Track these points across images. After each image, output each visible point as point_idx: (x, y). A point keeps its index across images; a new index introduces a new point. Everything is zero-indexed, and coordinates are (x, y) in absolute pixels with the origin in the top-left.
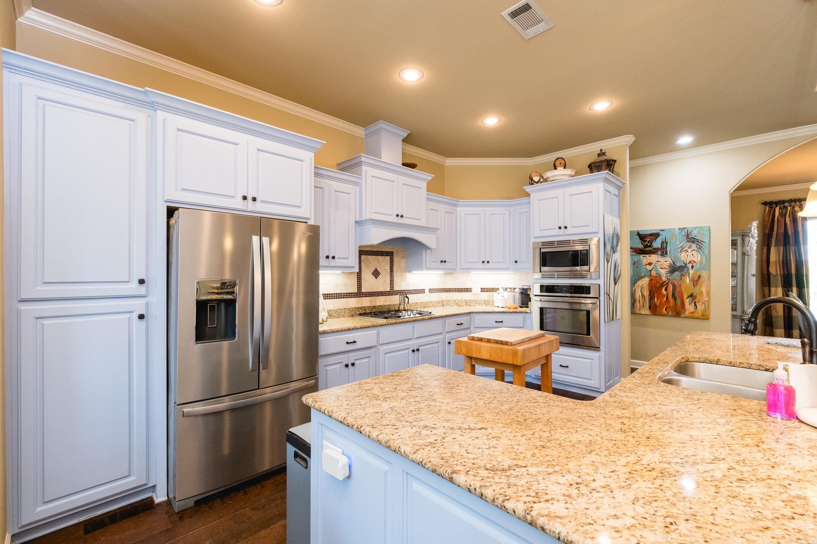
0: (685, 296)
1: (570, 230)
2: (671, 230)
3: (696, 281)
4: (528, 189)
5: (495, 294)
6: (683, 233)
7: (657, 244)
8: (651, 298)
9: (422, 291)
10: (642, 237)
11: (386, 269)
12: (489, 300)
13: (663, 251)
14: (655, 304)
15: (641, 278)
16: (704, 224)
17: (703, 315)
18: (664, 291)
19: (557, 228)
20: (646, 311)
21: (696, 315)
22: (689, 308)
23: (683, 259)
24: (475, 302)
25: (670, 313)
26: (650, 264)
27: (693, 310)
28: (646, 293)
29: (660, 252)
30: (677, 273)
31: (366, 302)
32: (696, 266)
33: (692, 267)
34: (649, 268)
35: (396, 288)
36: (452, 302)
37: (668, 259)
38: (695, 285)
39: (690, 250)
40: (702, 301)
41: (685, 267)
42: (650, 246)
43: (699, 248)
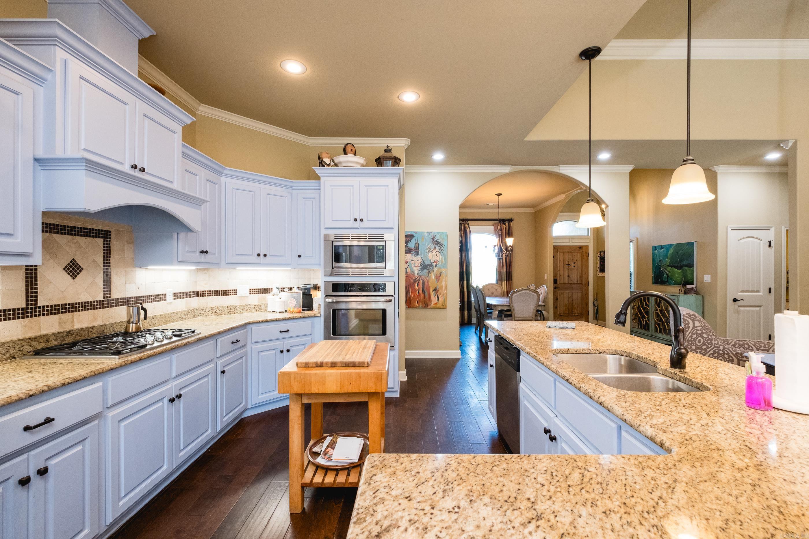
0: (431, 290)
1: (365, 224)
2: (422, 233)
3: (438, 277)
4: (319, 170)
5: (269, 296)
6: (430, 236)
7: (412, 245)
8: (407, 293)
9: (163, 297)
11: (94, 261)
12: (260, 303)
13: (416, 251)
14: (410, 298)
16: (444, 230)
17: (442, 306)
18: (416, 287)
19: (352, 220)
21: (438, 306)
22: (434, 300)
23: (429, 258)
24: (241, 308)
25: (421, 305)
26: (407, 262)
27: (436, 301)
29: (414, 252)
30: (426, 270)
32: (439, 265)
33: (436, 265)
34: (406, 265)
35: (115, 294)
36: (207, 310)
37: (419, 258)
38: (438, 281)
39: (434, 251)
40: (442, 294)
41: (431, 265)
42: (407, 246)
43: (441, 250)
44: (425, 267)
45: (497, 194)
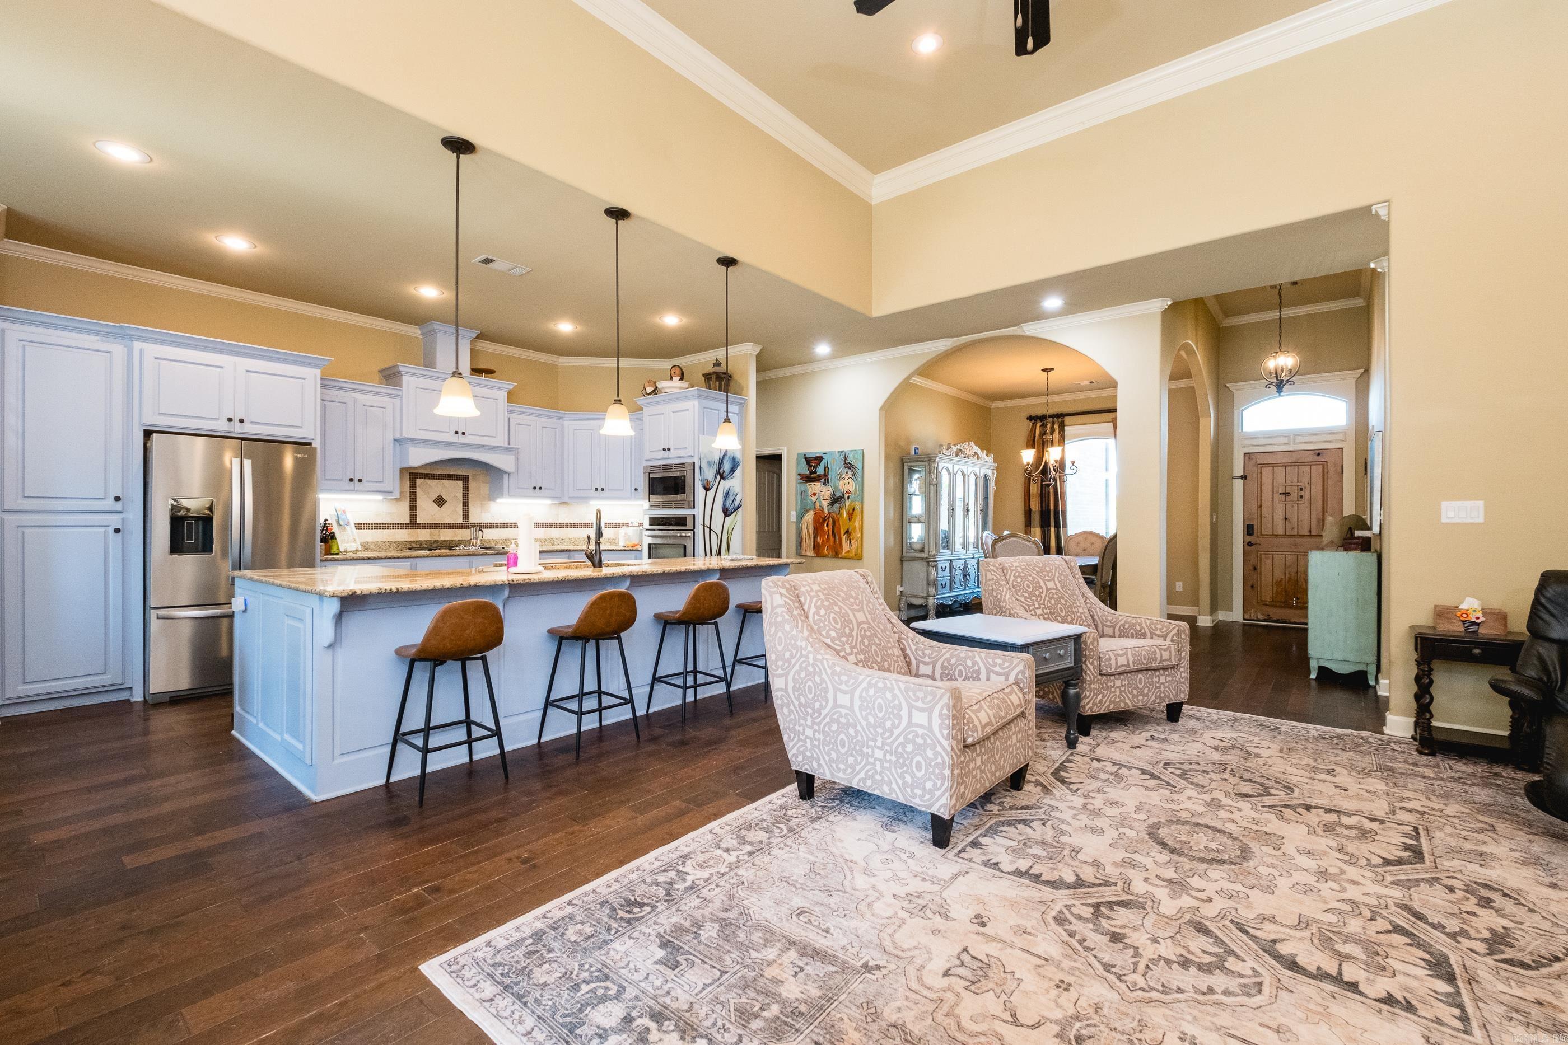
0: (843, 533)
1: (673, 453)
2: (832, 453)
3: (851, 515)
4: (641, 401)
6: (842, 457)
7: (820, 471)
8: (815, 537)
9: (515, 525)
10: (808, 461)
11: (455, 496)
12: (614, 538)
13: (825, 479)
14: (818, 543)
15: (807, 511)
16: (858, 448)
17: (856, 554)
18: (826, 528)
19: (663, 450)
20: (810, 552)
21: (851, 555)
22: (846, 546)
23: (841, 488)
25: (830, 554)
26: (815, 494)
27: (848, 549)
28: (811, 530)
29: (822, 480)
30: (836, 505)
31: (424, 535)
32: (852, 496)
33: (848, 498)
34: (814, 499)
35: (472, 520)
36: (566, 541)
37: (829, 488)
38: (850, 520)
39: (846, 477)
40: (855, 538)
41: (842, 497)
42: (815, 472)
43: (854, 475)
44: (836, 500)
45: (1043, 370)
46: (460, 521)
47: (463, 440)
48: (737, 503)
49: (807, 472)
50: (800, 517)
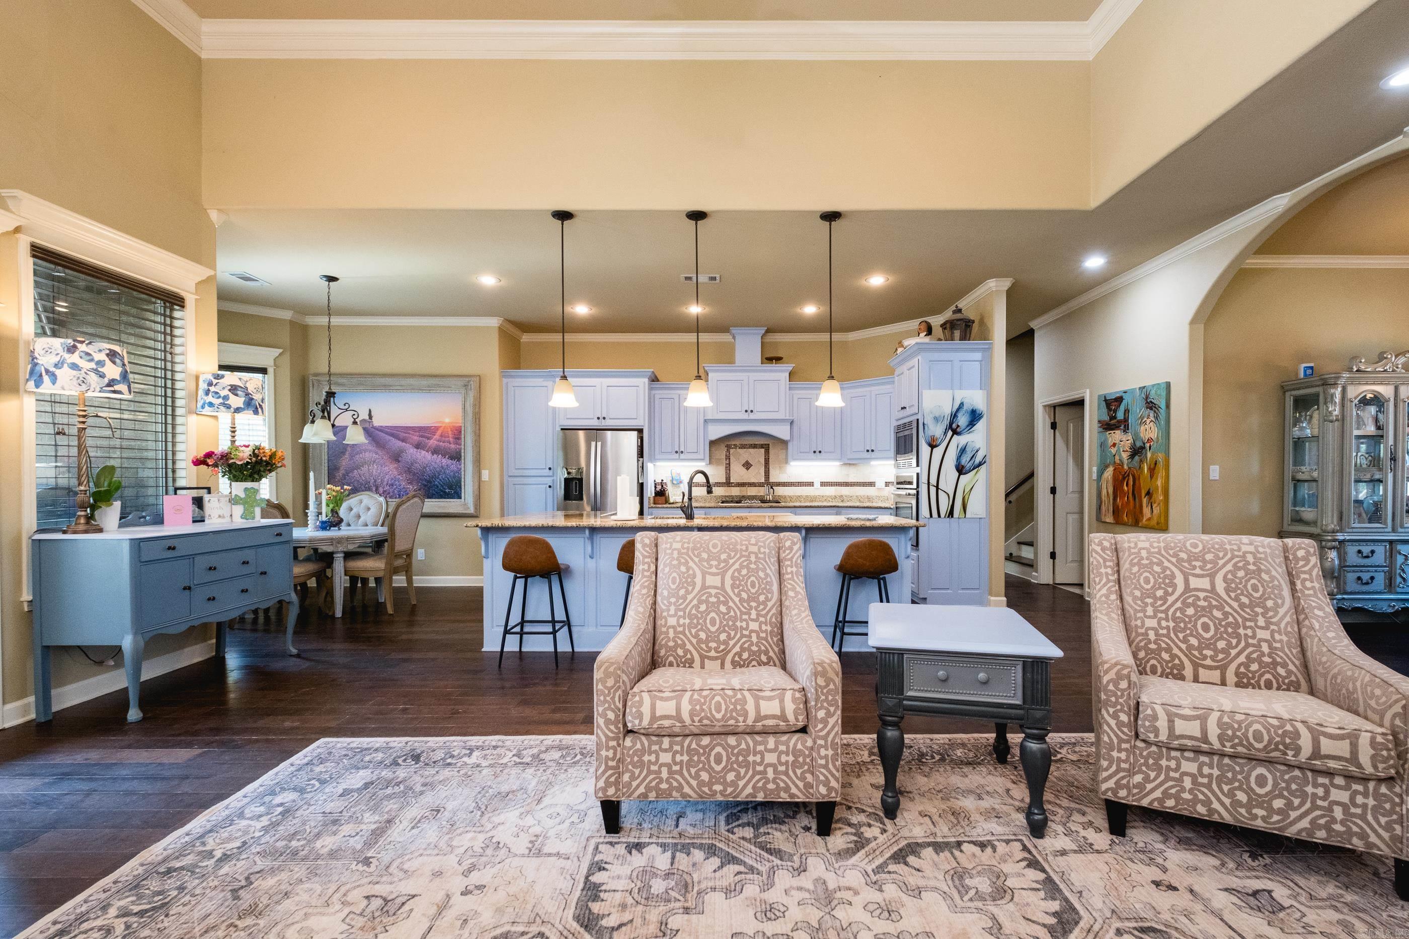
0: (1143, 494)
1: (908, 412)
2: (1133, 391)
3: (1152, 470)
6: (1143, 395)
7: (1120, 415)
8: (1115, 499)
9: (811, 484)
10: (1108, 404)
13: (1123, 425)
14: (1118, 507)
15: (1107, 467)
16: (1162, 380)
17: (1158, 523)
18: (1126, 488)
20: (1109, 519)
21: (1152, 523)
22: (1146, 511)
23: (1142, 435)
25: (1130, 523)
26: (1115, 445)
27: (1149, 515)
28: (1111, 490)
29: (1122, 427)
30: (1137, 458)
31: (735, 492)
32: (1154, 447)
33: (1150, 448)
34: (1113, 450)
37: (1130, 437)
38: (1152, 477)
39: (1148, 421)
40: (1158, 501)
41: (1143, 448)
42: (1115, 418)
43: (1157, 418)
44: (1137, 451)
46: (763, 480)
47: (752, 416)
48: (978, 459)
49: (1107, 418)
50: (1101, 473)
